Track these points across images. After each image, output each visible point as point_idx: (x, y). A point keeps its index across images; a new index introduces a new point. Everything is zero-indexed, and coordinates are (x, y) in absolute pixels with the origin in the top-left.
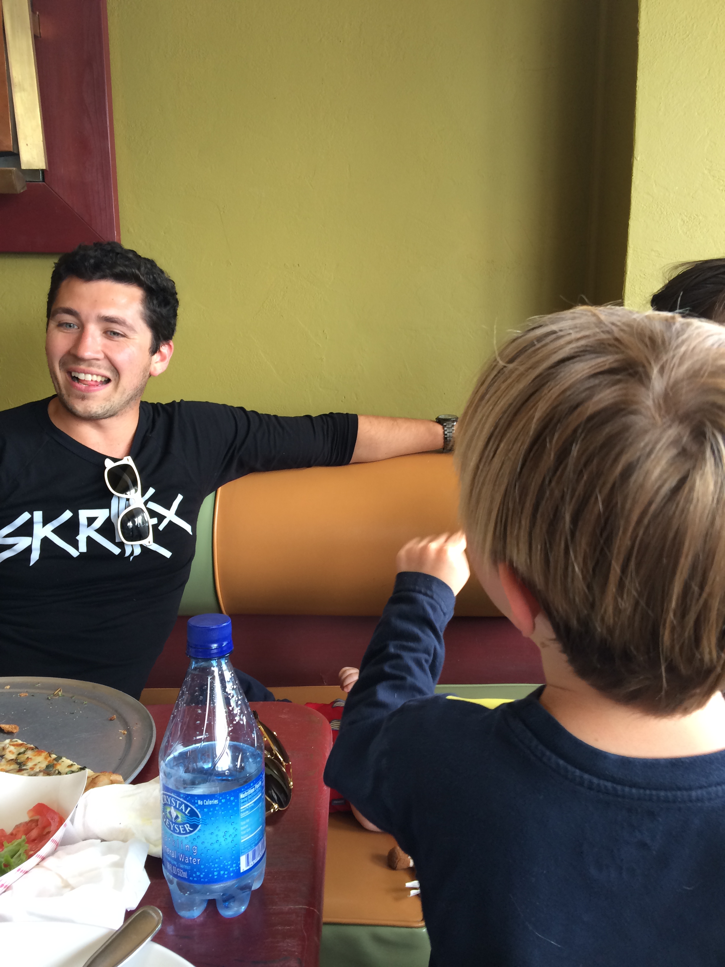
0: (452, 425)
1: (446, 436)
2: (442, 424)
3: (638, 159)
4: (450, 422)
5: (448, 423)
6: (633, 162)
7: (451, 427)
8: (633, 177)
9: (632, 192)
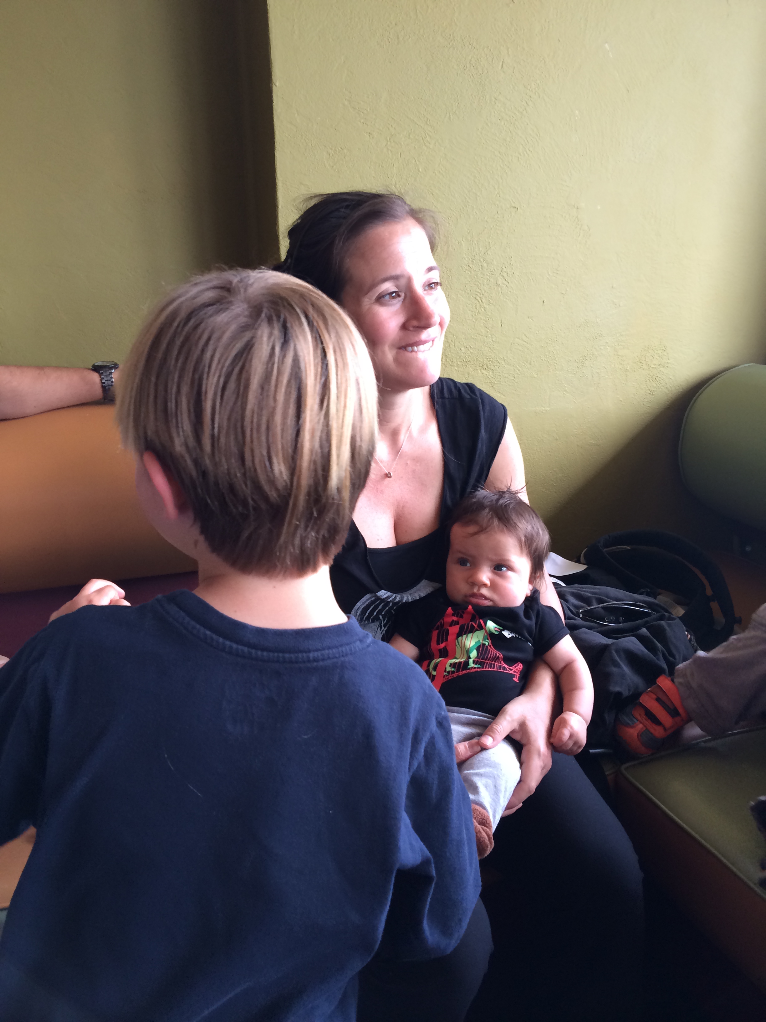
0: (110, 372)
1: (104, 385)
2: (98, 372)
3: (277, 84)
4: (107, 369)
5: (105, 370)
6: (272, 87)
7: (109, 375)
8: (274, 104)
9: (275, 120)
